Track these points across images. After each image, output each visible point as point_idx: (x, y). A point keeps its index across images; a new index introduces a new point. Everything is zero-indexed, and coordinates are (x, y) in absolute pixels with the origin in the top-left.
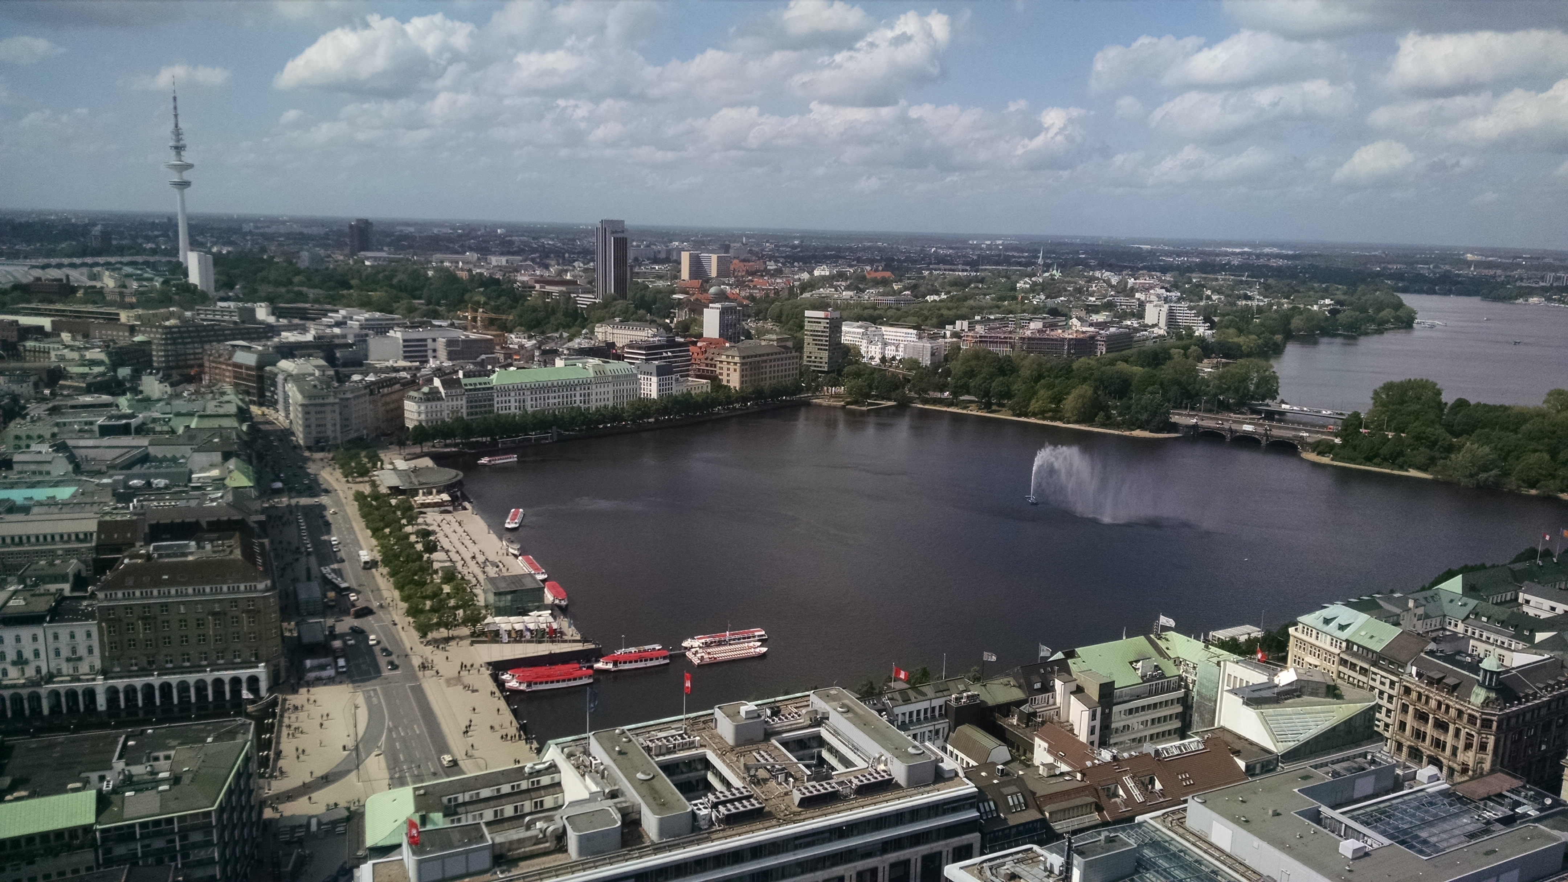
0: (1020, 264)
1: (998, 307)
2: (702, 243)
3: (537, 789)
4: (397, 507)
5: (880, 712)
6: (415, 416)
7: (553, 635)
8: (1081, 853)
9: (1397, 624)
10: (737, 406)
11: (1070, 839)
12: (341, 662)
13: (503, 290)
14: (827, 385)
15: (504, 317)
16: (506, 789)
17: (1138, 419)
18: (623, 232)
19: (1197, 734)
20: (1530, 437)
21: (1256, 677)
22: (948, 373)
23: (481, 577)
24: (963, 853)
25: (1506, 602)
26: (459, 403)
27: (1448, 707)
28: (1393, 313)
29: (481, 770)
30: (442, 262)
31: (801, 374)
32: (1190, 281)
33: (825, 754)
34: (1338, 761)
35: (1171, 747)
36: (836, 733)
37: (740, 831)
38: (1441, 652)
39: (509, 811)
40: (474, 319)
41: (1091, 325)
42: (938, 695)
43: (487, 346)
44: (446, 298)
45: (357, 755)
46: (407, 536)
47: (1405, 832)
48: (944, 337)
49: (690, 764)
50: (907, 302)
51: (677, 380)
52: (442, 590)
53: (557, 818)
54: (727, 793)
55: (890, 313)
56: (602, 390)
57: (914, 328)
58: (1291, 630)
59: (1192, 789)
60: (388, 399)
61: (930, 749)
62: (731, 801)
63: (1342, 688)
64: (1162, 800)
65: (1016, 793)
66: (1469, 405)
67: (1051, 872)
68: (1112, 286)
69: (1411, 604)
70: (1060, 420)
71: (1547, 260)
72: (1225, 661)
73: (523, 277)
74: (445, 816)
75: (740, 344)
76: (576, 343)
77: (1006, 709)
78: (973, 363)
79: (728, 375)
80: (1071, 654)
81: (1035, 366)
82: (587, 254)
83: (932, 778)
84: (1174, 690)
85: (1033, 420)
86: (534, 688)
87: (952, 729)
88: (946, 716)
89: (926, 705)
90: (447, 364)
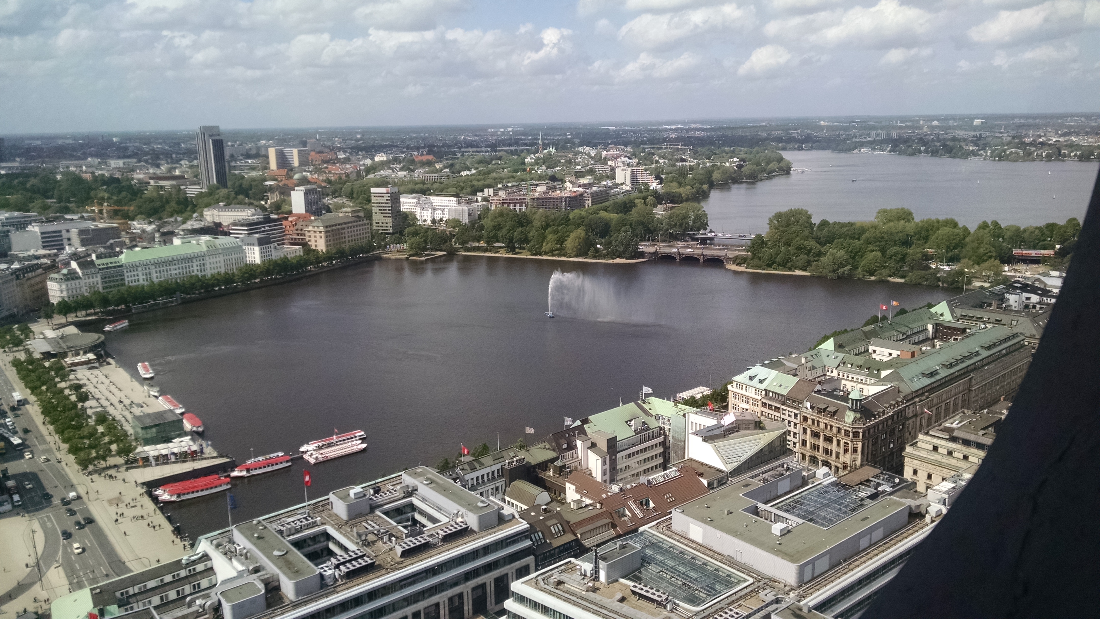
0: (526, 145)
1: (514, 177)
2: (285, 140)
3: (194, 575)
4: (51, 368)
5: (455, 480)
6: (58, 294)
7: (194, 456)
8: (604, 559)
9: (795, 375)
10: (325, 264)
11: (596, 550)
12: (16, 497)
13: (123, 187)
14: (393, 243)
15: (126, 208)
16: (168, 578)
17: (617, 251)
18: (219, 135)
19: (674, 465)
20: (868, 242)
21: (708, 422)
22: (482, 228)
23: (129, 417)
24: (522, 572)
25: (862, 353)
26: (95, 280)
27: (831, 426)
28: (777, 165)
29: (147, 567)
30: (68, 167)
31: (373, 237)
32: (644, 151)
33: (418, 517)
34: (766, 472)
35: (658, 477)
36: (424, 500)
37: (358, 582)
38: (825, 390)
39: (172, 595)
40: (101, 212)
41: (579, 186)
42: (496, 462)
43: (114, 233)
44: (74, 195)
45: (39, 569)
46: (62, 390)
47: (812, 513)
48: (477, 201)
49: (314, 538)
50: (446, 177)
51: (275, 248)
52: (97, 430)
53: (213, 595)
54: (346, 556)
55: (436, 186)
56: (215, 260)
57: (454, 196)
58: (729, 387)
59: (674, 504)
60: (33, 281)
61: (493, 502)
62: (350, 561)
63: (764, 422)
64: (655, 514)
65: (556, 524)
66: (830, 224)
67: (585, 575)
68: (591, 158)
69: (803, 361)
70: (564, 255)
71: (871, 123)
72: (688, 413)
73: (139, 176)
74: (119, 607)
75: (322, 217)
76: (190, 225)
77: (544, 466)
78: (499, 219)
79: (316, 241)
80: (585, 421)
81: (543, 218)
82: (191, 154)
83: (497, 523)
84: (657, 437)
85: (545, 257)
86: (183, 498)
87: (508, 485)
88: (503, 476)
89: (488, 470)
90: (81, 249)
